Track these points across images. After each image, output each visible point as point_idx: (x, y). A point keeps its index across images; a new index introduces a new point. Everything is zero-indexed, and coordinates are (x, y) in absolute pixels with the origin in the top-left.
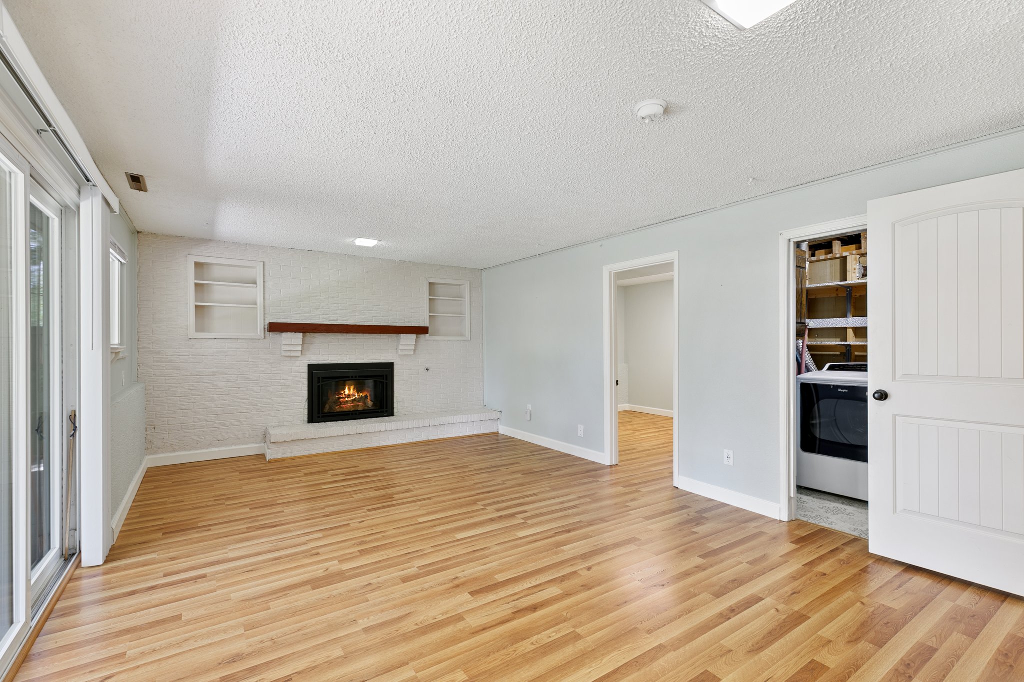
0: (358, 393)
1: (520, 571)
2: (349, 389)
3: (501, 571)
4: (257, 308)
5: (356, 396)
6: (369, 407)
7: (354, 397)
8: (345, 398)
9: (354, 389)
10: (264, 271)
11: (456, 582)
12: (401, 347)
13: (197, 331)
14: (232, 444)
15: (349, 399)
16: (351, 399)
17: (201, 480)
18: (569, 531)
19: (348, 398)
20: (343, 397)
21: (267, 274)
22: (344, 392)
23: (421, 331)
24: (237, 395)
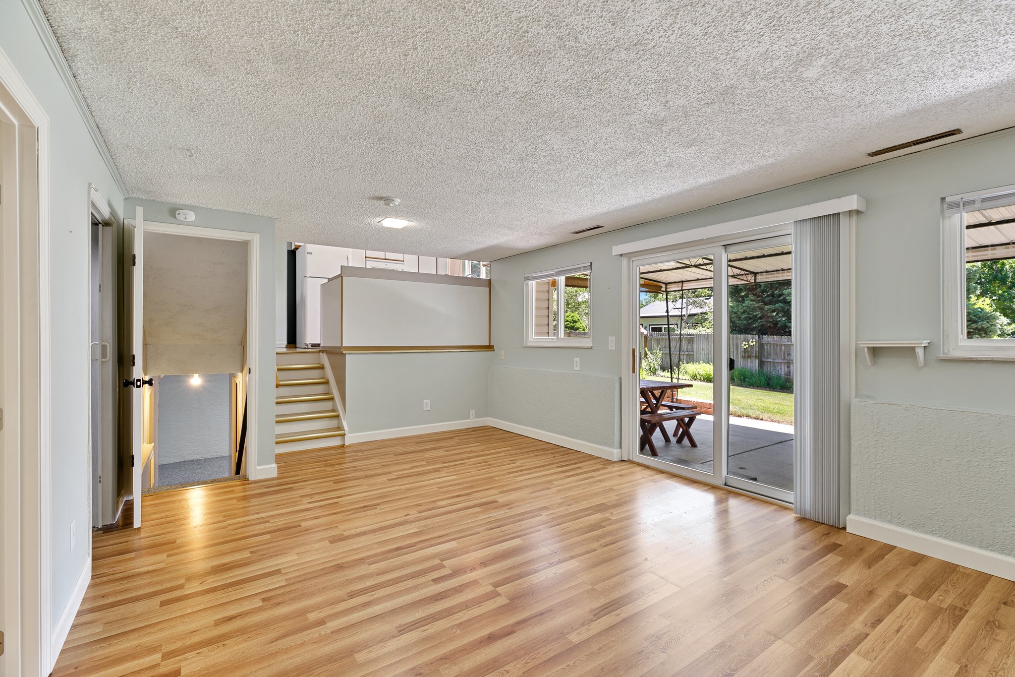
1: (461, 513)
3: (477, 513)
11: (509, 507)
18: (397, 549)
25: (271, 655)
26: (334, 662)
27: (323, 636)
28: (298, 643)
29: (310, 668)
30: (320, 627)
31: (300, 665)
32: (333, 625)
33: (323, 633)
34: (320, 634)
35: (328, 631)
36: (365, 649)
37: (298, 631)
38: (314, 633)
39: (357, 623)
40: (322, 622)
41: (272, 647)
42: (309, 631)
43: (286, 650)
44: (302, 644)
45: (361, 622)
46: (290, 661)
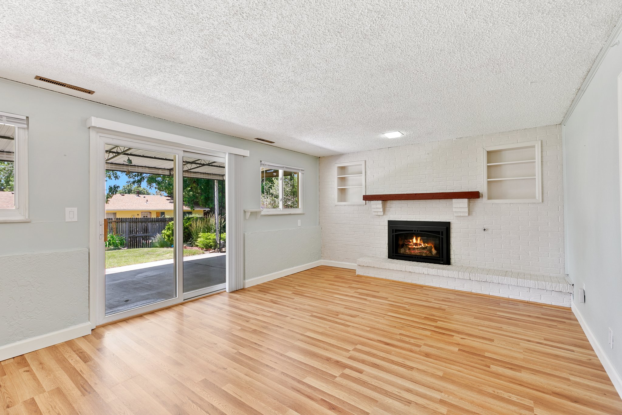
0: (424, 243)
2: (417, 240)
4: (362, 187)
5: (423, 246)
6: (433, 255)
7: (420, 246)
8: (413, 245)
9: (421, 240)
10: (365, 166)
12: (454, 210)
13: (338, 201)
14: (352, 262)
15: (416, 247)
16: (418, 247)
17: (318, 275)
19: (415, 245)
20: (411, 245)
21: (367, 167)
22: (413, 241)
23: (473, 196)
24: (354, 236)
25: (482, 407)
26: (453, 380)
27: (447, 394)
28: (463, 401)
29: (466, 386)
30: (445, 400)
31: (469, 390)
32: (437, 396)
33: (446, 396)
34: (449, 396)
35: (443, 394)
36: (435, 374)
37: (459, 408)
38: (451, 399)
39: (425, 386)
40: (442, 402)
41: (479, 411)
42: (452, 402)
43: (472, 402)
44: (462, 399)
45: (423, 385)
46: (473, 396)
